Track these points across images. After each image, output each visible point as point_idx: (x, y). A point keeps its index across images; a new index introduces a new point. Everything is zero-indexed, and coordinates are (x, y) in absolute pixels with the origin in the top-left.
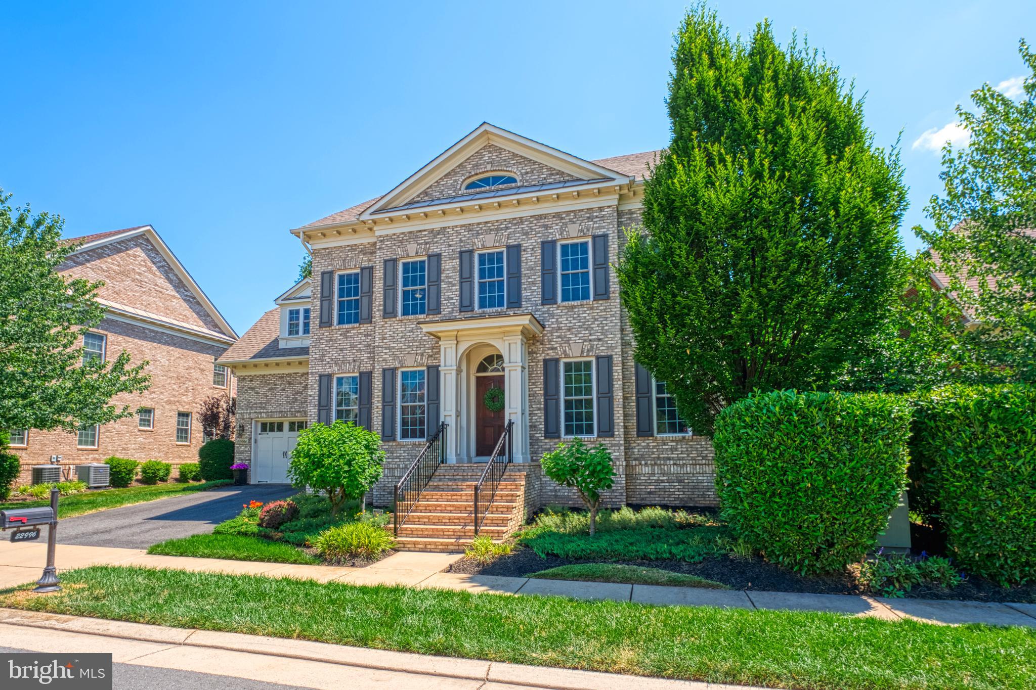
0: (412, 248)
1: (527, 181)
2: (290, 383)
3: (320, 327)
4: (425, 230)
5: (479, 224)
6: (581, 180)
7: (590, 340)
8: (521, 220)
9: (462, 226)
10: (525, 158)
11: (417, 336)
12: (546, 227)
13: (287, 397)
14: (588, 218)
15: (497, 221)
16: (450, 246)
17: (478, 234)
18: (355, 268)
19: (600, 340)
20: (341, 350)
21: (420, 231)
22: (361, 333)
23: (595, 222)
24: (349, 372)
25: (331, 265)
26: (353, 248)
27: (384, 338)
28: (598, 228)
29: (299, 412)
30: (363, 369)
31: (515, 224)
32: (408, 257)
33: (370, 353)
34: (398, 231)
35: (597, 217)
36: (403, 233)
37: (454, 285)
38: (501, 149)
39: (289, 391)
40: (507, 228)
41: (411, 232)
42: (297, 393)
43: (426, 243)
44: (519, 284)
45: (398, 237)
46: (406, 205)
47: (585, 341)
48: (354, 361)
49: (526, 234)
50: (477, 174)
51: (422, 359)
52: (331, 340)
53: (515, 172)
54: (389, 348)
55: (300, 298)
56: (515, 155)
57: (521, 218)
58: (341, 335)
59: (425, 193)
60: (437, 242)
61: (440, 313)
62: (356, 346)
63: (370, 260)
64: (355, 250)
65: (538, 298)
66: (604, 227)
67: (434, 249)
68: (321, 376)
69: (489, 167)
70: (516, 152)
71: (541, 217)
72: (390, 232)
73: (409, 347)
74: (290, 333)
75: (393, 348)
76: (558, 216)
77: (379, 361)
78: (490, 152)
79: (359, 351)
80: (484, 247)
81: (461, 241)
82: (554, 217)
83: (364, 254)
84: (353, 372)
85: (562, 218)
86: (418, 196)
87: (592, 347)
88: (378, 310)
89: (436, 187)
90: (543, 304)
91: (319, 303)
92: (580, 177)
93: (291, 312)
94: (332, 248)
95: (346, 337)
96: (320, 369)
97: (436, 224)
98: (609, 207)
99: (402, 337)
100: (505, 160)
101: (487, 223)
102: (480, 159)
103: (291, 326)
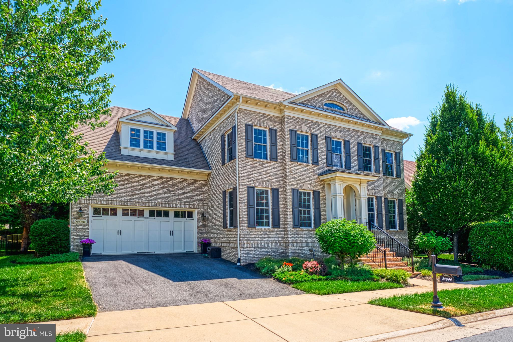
0: (304, 128)
1: (351, 113)
2: (128, 181)
3: (246, 157)
4: (309, 120)
5: (333, 125)
6: (369, 120)
7: (375, 189)
8: (349, 130)
9: (326, 124)
10: (350, 102)
11: (308, 174)
12: (359, 136)
13: (127, 191)
14: (372, 137)
15: (340, 127)
16: (321, 132)
17: (333, 131)
18: (266, 127)
19: (377, 189)
20: (260, 174)
21: (307, 120)
22: (271, 166)
23: (374, 140)
24: (266, 187)
25: (252, 121)
26: (264, 115)
27: (291, 172)
28: (375, 143)
29: (138, 202)
30: (273, 187)
31: (347, 131)
32: (302, 131)
33: (277, 178)
34: (297, 116)
35: (375, 138)
36: (299, 118)
37: (323, 152)
38: (340, 93)
39: (128, 186)
40: (344, 132)
41: (302, 119)
42: (136, 189)
43: (311, 127)
44: (350, 159)
45: (296, 119)
46: (299, 103)
47: (373, 189)
48: (268, 181)
49: (351, 137)
50: (330, 101)
51: (311, 187)
52: (253, 167)
53: (346, 106)
54: (294, 178)
55: (143, 122)
56: (346, 99)
57: (349, 129)
58: (259, 165)
59: (308, 100)
60: (315, 128)
61: (318, 165)
62: (269, 173)
63: (274, 126)
64: (265, 117)
65: (356, 167)
66: (377, 143)
67: (314, 132)
68: (248, 188)
69: (336, 99)
70: (347, 97)
71: (356, 131)
72: (292, 115)
73: (304, 179)
74: (132, 145)
75: (296, 178)
76: (362, 132)
77: (289, 184)
78: (336, 93)
79: (270, 176)
80: (336, 138)
81: (326, 132)
82: (361, 133)
83: (271, 121)
84: (268, 187)
85: (364, 135)
86: (305, 101)
87: (375, 192)
88: (288, 156)
89: (313, 99)
90: (358, 170)
91: (244, 142)
92: (370, 119)
93: (132, 130)
94: (251, 111)
95: (263, 167)
96: (247, 183)
97: (315, 119)
98: (378, 135)
99: (301, 174)
100: (342, 99)
101: (336, 126)
102: (332, 94)
103: (132, 140)
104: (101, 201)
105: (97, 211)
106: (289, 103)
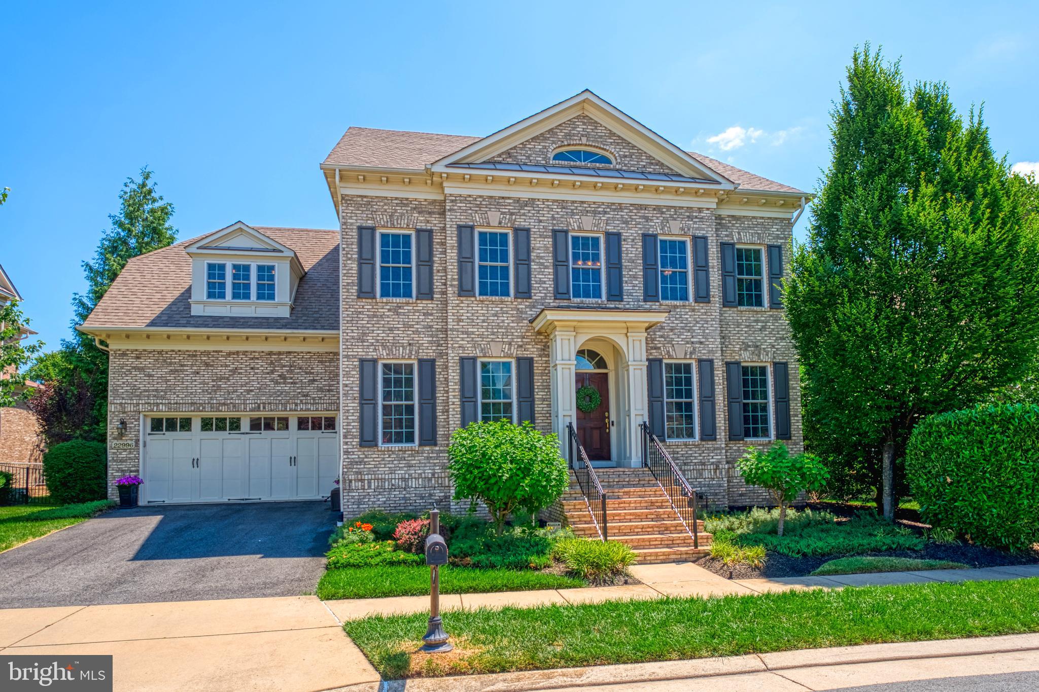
0: (494, 217)
1: (625, 165)
2: (207, 365)
3: (359, 297)
4: (509, 198)
5: (573, 202)
6: (680, 175)
7: (693, 343)
8: (620, 207)
9: (554, 201)
10: (623, 139)
11: (503, 321)
12: (647, 219)
13: (204, 383)
14: (688, 217)
15: (594, 203)
16: (540, 221)
17: (573, 214)
18: (408, 227)
19: (701, 343)
20: (391, 329)
21: (503, 198)
22: (418, 311)
23: (695, 223)
24: (403, 358)
25: (373, 219)
26: (404, 202)
27: (460, 320)
28: (697, 229)
29: (224, 404)
30: (423, 355)
31: (614, 210)
32: (489, 225)
33: (432, 336)
34: (475, 193)
35: (696, 217)
36: (480, 197)
37: (546, 267)
38: (596, 122)
39: (206, 375)
40: (605, 213)
41: (491, 197)
42: (221, 379)
43: (512, 214)
44: (620, 276)
45: (475, 200)
46: (484, 163)
47: (687, 343)
48: (410, 344)
49: (626, 223)
50: (569, 145)
51: (510, 349)
52: (374, 316)
53: (613, 152)
54: (467, 333)
55: (229, 249)
56: (612, 134)
57: (620, 204)
58: (389, 310)
59: (508, 153)
60: (524, 214)
61: (530, 298)
62: (412, 326)
63: (428, 222)
64: (406, 205)
65: (639, 293)
66: (703, 229)
67: (521, 222)
68: (362, 361)
69: (584, 140)
70: (614, 131)
71: (641, 207)
72: (465, 192)
73: (493, 333)
74: (210, 295)
75: (473, 333)
76: (658, 208)
77: (453, 348)
78: (584, 124)
79: (417, 332)
80: (580, 229)
81: (553, 218)
82: (654, 209)
83: (419, 213)
84: (410, 358)
85: (663, 213)
86: (500, 156)
87: (694, 349)
88: (451, 286)
89: (521, 149)
90: (645, 301)
91: (355, 266)
92: (680, 172)
93: (211, 267)
94: (372, 197)
95: (398, 314)
96: (360, 352)
97: (525, 194)
98: (708, 209)
99: (484, 321)
100: (601, 137)
101: (582, 202)
102: (574, 129)
103: (210, 285)
104: (158, 405)
105: (157, 425)
106: (447, 166)
